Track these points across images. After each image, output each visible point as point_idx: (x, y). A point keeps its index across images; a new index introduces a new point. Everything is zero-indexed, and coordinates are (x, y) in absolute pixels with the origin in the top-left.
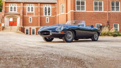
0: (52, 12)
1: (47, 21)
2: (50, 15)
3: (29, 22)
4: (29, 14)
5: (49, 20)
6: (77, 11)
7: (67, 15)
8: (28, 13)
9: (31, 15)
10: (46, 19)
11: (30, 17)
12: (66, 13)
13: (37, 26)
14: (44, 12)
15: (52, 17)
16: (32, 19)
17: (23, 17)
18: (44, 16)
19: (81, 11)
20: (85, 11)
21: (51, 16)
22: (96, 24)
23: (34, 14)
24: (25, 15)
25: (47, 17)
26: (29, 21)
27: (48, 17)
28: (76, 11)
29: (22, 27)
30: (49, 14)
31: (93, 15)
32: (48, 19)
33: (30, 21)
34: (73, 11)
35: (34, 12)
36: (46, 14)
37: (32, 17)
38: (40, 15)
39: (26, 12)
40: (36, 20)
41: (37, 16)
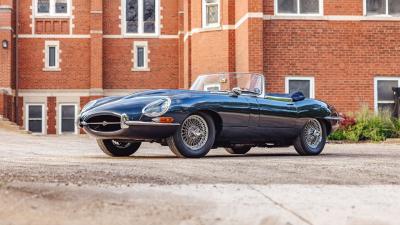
0: (162, 13)
1: (140, 63)
2: (153, 30)
3: (47, 67)
4: (44, 26)
5: (150, 56)
6: (278, 15)
7: (232, 35)
8: (38, 21)
9: (53, 31)
10: (135, 52)
11: (48, 44)
12: (226, 27)
13: (89, 86)
14: (123, 17)
15: (164, 41)
16: (58, 52)
17: (14, 40)
18: (125, 34)
19: (298, 15)
20: (320, 15)
21: (157, 34)
22: (376, 79)
23: (72, 26)
24: (22, 32)
25: (136, 44)
26: (46, 60)
27: (145, 44)
28: (273, 17)
29: (10, 91)
30: (149, 28)
31: (360, 34)
32: (146, 52)
33: (52, 63)
34: (260, 15)
35: (73, 17)
36: (132, 27)
37: (62, 42)
38: (104, 34)
39: (31, 17)
40: (82, 55)
41: (88, 36)
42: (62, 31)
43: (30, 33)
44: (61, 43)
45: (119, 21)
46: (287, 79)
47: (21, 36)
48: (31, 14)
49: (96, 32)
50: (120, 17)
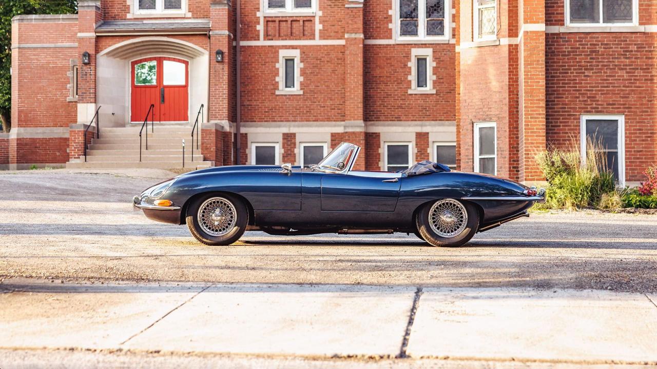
0: (455, 5)
1: (421, 82)
2: (441, 33)
3: (282, 90)
4: (277, 27)
5: (435, 71)
8: (268, 21)
9: (291, 36)
10: (413, 64)
11: (283, 54)
13: (342, 117)
14: (395, 12)
16: (298, 66)
17: (233, 50)
18: (398, 38)
21: (446, 37)
24: (246, 38)
25: (416, 52)
26: (281, 79)
27: (428, 53)
29: (226, 125)
30: (435, 28)
32: (430, 65)
33: (289, 82)
34: (542, 27)
35: (320, 13)
36: (409, 27)
37: (304, 50)
38: (366, 38)
39: (258, 14)
40: (334, 71)
41: (342, 42)
42: (303, 35)
43: (257, 38)
44: (303, 53)
45: (389, 19)
46: (584, 118)
47: (243, 43)
48: (258, 9)
49: (353, 36)
50: (390, 12)
